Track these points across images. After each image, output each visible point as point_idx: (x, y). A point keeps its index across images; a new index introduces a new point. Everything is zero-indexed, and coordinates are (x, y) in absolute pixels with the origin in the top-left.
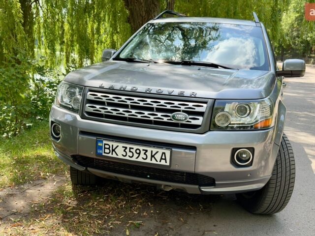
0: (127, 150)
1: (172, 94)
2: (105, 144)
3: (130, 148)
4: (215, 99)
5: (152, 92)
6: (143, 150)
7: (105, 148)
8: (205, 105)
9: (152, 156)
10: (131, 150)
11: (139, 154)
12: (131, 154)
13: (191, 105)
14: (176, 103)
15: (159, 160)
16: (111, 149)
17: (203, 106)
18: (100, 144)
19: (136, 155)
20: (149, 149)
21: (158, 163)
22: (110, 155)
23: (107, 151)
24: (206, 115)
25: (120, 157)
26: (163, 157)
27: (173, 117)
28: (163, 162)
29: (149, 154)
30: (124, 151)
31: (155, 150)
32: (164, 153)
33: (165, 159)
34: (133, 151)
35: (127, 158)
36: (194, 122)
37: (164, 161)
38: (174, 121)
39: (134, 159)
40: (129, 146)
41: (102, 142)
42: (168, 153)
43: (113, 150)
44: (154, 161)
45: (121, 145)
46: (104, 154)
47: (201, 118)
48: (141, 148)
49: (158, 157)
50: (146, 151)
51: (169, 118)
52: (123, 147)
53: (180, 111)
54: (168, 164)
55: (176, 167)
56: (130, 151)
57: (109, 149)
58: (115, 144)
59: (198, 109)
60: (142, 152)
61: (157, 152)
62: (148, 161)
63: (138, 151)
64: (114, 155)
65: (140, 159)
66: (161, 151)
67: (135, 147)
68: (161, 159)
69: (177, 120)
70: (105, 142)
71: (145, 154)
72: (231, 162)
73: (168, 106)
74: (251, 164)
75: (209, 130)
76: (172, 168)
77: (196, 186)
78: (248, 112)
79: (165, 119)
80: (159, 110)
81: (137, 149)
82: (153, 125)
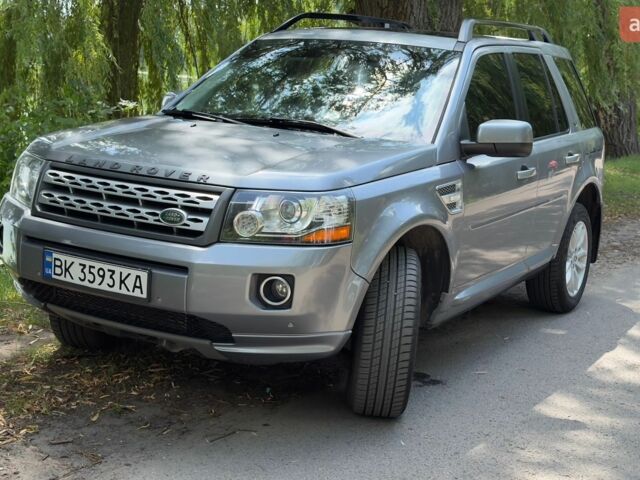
0: (86, 270)
1: (171, 177)
2: (56, 259)
3: (91, 267)
4: (236, 188)
5: (140, 172)
6: (109, 270)
7: (55, 266)
8: (216, 198)
9: (122, 282)
10: (92, 270)
11: (103, 277)
12: (91, 278)
13: (194, 195)
14: (172, 192)
15: (131, 290)
16: (63, 267)
17: (211, 199)
18: (48, 259)
19: (99, 279)
20: (118, 269)
21: (131, 293)
22: (62, 278)
23: (58, 271)
24: (214, 214)
25: (77, 281)
26: (138, 284)
27: (163, 215)
28: (137, 293)
29: (116, 277)
30: (82, 271)
31: (125, 271)
32: (138, 277)
33: (140, 287)
34: (94, 271)
35: (86, 283)
36: (194, 226)
37: (139, 290)
38: (164, 224)
39: (95, 286)
40: (88, 263)
41: (51, 255)
42: (144, 276)
43: (67, 270)
44: (124, 291)
45: (78, 261)
46: (54, 276)
47: (206, 220)
48: (106, 267)
49: (130, 282)
50: (113, 272)
51: (157, 218)
52: (81, 264)
53: (176, 206)
54: (144, 296)
55: (159, 302)
56: (90, 272)
57: (60, 267)
58: (69, 259)
59: (203, 204)
60: (108, 274)
61: (129, 274)
62: (116, 289)
63: (101, 273)
64: (68, 279)
65: (104, 287)
66: (134, 273)
67: (98, 265)
68: (135, 286)
69: (168, 221)
70: (55, 255)
71: (111, 277)
72: (250, 298)
73: (159, 198)
74: (289, 305)
75: (218, 242)
76: (152, 304)
77: (207, 342)
78: (297, 214)
79: (151, 220)
80: (147, 204)
81: (101, 269)
82: (135, 230)
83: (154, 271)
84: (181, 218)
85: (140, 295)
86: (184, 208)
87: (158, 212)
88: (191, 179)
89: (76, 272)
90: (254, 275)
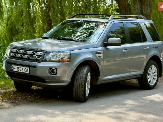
0: (18, 68)
1: (35, 49)
3: (19, 67)
4: (47, 51)
5: (29, 49)
8: (42, 53)
9: (24, 70)
11: (21, 69)
13: (38, 53)
14: (35, 52)
15: (26, 71)
18: (11, 66)
19: (20, 70)
20: (24, 68)
21: (26, 72)
22: (13, 70)
23: (13, 69)
24: (42, 56)
27: (32, 57)
28: (27, 72)
29: (23, 69)
32: (27, 69)
34: (19, 68)
35: (18, 71)
36: (38, 59)
38: (33, 58)
39: (19, 71)
40: (18, 67)
41: (11, 65)
42: (28, 68)
43: (14, 68)
44: (25, 72)
45: (16, 66)
47: (40, 57)
48: (21, 67)
50: (23, 68)
54: (28, 73)
55: (31, 74)
56: (19, 69)
57: (13, 68)
59: (40, 54)
60: (22, 69)
62: (23, 72)
64: (15, 70)
65: (21, 71)
66: (27, 68)
67: (20, 67)
70: (12, 66)
72: (48, 73)
73: (32, 53)
74: (56, 74)
75: (43, 62)
76: (30, 74)
77: (41, 83)
78: (59, 56)
79: (30, 58)
80: (30, 55)
81: (21, 68)
82: (28, 60)
83: (30, 68)
84: (36, 57)
85: (27, 73)
86: (37, 55)
87: (32, 56)
88: (38, 49)
89: (16, 69)
90: (49, 68)
